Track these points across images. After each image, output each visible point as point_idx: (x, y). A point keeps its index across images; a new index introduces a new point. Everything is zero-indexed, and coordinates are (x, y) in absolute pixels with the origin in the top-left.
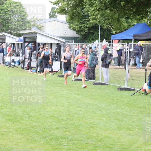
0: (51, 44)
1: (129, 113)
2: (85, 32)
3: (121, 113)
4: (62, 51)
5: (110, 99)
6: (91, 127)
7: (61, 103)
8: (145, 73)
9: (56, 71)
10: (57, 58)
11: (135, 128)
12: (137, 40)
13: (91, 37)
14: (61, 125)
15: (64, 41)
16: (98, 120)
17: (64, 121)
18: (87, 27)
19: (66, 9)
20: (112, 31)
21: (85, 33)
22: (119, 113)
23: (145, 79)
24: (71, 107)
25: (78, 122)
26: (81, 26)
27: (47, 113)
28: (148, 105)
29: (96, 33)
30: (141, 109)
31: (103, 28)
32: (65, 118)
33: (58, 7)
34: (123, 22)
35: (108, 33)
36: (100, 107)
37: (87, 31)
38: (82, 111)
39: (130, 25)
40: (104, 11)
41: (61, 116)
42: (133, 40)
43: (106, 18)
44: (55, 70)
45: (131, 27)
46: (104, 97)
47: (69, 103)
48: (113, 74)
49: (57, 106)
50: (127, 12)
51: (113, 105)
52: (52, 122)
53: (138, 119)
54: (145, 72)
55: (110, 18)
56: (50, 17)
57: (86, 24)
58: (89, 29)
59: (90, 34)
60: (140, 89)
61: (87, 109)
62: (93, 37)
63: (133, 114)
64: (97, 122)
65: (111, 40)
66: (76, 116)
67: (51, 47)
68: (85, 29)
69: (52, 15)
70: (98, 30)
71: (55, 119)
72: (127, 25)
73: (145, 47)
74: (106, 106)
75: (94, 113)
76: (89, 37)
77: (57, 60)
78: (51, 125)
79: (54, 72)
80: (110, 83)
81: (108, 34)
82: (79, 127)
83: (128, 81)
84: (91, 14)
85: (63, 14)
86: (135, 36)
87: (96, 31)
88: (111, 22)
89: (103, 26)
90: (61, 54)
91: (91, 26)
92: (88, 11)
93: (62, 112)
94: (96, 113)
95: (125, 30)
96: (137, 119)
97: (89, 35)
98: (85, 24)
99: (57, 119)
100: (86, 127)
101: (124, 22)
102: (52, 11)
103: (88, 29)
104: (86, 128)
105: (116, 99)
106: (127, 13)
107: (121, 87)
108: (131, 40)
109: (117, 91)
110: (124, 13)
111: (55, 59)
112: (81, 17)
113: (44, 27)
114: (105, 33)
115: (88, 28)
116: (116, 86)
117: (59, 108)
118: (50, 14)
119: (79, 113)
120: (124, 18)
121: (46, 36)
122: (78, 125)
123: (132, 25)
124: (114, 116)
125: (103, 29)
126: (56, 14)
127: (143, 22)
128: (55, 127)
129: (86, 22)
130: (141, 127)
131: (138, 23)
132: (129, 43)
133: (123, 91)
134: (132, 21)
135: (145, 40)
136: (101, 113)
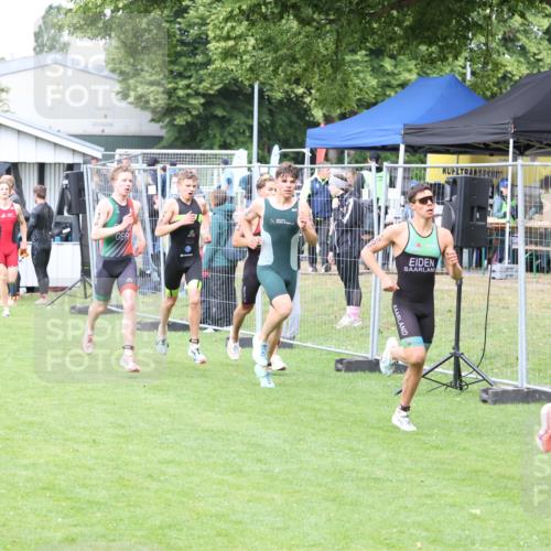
0: (42, 167)
1: (388, 470)
2: (189, 112)
3: (353, 470)
4: (89, 198)
5: (303, 409)
6: (219, 535)
7: (84, 428)
8: (455, 294)
9: (63, 289)
10: (68, 230)
11: (411, 534)
12: (420, 147)
13: (218, 135)
14: (86, 525)
15: (99, 156)
16: (250, 501)
17: (99, 510)
18: (201, 91)
19: (108, 12)
20: (307, 111)
21: (189, 119)
22: (340, 472)
23: (454, 319)
24: (131, 447)
25: (162, 514)
26: (175, 89)
27: (24, 473)
28: (468, 434)
29: (239, 118)
30: (438, 451)
31: (269, 99)
32: (101, 495)
33: (71, 5)
34: (358, 72)
35: (294, 119)
36: (260, 445)
37: (201, 109)
38: (179, 464)
39: (388, 85)
40: (274, 23)
41: (84, 486)
42: (402, 148)
43: (280, 53)
44: (60, 285)
45: (393, 94)
46: (277, 399)
47: (123, 427)
48: (316, 299)
49: (67, 440)
50: (375, 26)
51: (314, 435)
52: (44, 512)
53: (426, 496)
54: (456, 288)
55: (298, 56)
56: (40, 48)
57: (192, 80)
58: (210, 101)
59: (212, 123)
60: (433, 365)
61: (200, 453)
62: (226, 134)
63: (402, 477)
64: (244, 513)
65: (307, 151)
66: (154, 486)
67: (41, 180)
68: (193, 101)
69: (46, 40)
70: (248, 107)
71: (58, 500)
72: (374, 82)
73: (454, 183)
74: (285, 441)
75: (231, 473)
76: (208, 136)
77: (67, 239)
78: (43, 528)
79: (56, 289)
80: (301, 340)
81: (291, 124)
82: (164, 535)
83: (380, 332)
84: (218, 32)
85: (94, 37)
86: (410, 131)
87: (240, 110)
88: (305, 70)
89: (268, 87)
90: (85, 213)
91: (216, 88)
92: (203, 22)
93: (90, 469)
94: (241, 471)
95: (369, 105)
96: (419, 497)
97: (206, 128)
98: (190, 77)
99: (68, 499)
100: (196, 532)
101: (362, 72)
102: (44, 23)
103: (202, 101)
104: (199, 537)
105: (326, 408)
106: (374, 33)
107: (349, 358)
108: (395, 149)
109: (334, 373)
110: (363, 32)
111: (60, 234)
112: (176, 46)
113: (11, 93)
114: (282, 119)
115: (204, 95)
116: (329, 352)
117: (77, 451)
118: (37, 35)
119: (165, 474)
120: (364, 52)
121: (19, 132)
122: (160, 528)
123: (399, 82)
124: (320, 485)
125: (270, 103)
126: (65, 37)
127: (448, 70)
128: (59, 535)
129: (197, 71)
130: (440, 532)
131: (422, 74)
132: (386, 164)
133: (359, 374)
134: (395, 66)
135: (452, 149)
136: (262, 471)
